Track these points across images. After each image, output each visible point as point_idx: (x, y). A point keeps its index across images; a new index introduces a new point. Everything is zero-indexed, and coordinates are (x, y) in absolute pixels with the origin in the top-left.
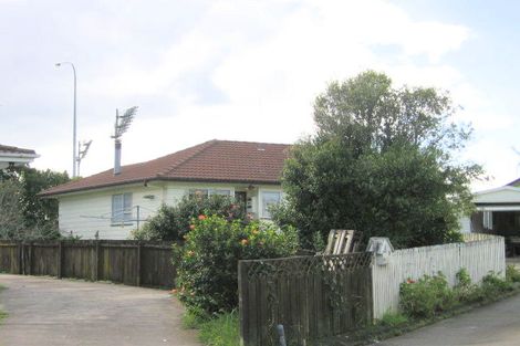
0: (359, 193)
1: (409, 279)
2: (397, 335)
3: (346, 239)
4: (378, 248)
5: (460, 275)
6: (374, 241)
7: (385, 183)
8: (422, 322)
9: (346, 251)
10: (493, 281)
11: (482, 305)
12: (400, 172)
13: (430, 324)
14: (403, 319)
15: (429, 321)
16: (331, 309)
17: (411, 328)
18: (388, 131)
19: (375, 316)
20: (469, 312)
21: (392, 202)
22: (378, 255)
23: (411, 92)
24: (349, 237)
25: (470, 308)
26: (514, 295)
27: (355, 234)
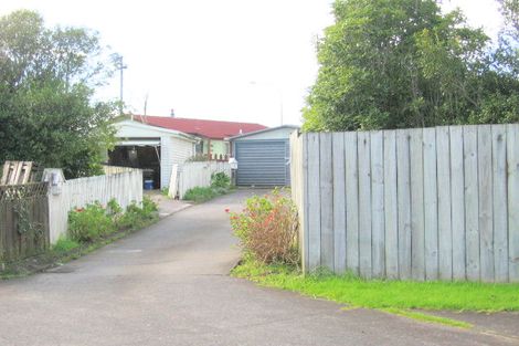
0: (18, 126)
1: (75, 208)
2: (75, 259)
3: (23, 171)
4: (52, 178)
5: (112, 204)
6: (48, 172)
7: (43, 118)
8: (91, 248)
9: (24, 182)
10: (135, 210)
11: (133, 232)
12: (57, 107)
13: (96, 249)
14: (75, 244)
15: (95, 245)
16: (19, 234)
17: (84, 252)
18: (37, 67)
19: (51, 241)
20: (124, 237)
21: (49, 136)
22: (53, 185)
23: (64, 31)
24: (28, 169)
25: (123, 234)
26: (155, 223)
27: (33, 165)
